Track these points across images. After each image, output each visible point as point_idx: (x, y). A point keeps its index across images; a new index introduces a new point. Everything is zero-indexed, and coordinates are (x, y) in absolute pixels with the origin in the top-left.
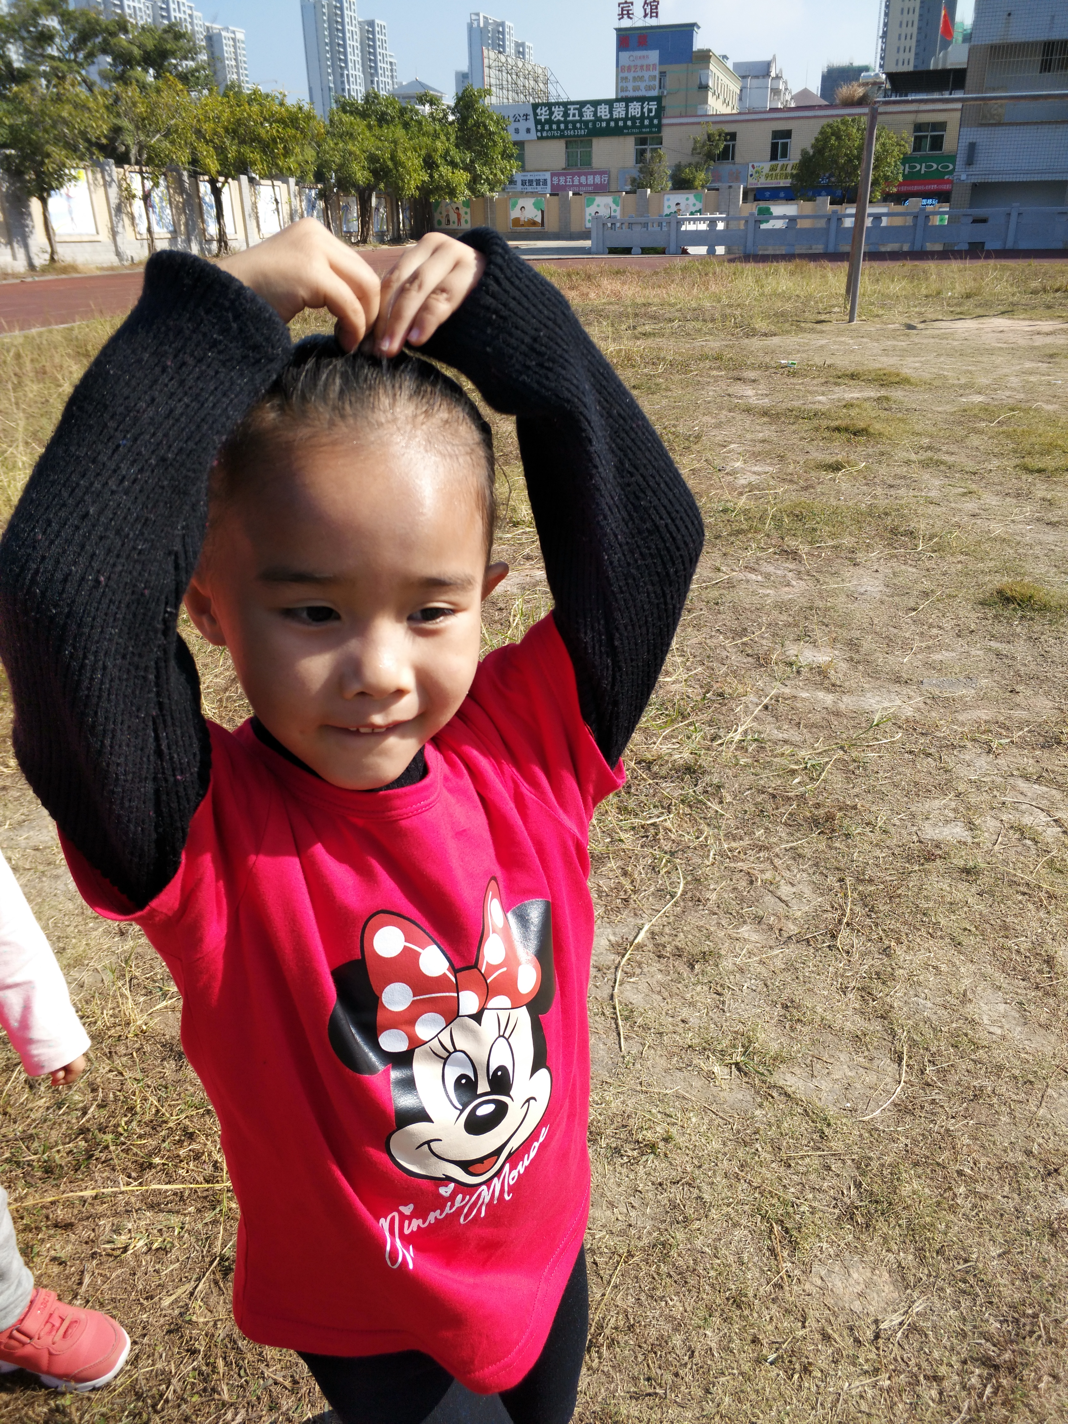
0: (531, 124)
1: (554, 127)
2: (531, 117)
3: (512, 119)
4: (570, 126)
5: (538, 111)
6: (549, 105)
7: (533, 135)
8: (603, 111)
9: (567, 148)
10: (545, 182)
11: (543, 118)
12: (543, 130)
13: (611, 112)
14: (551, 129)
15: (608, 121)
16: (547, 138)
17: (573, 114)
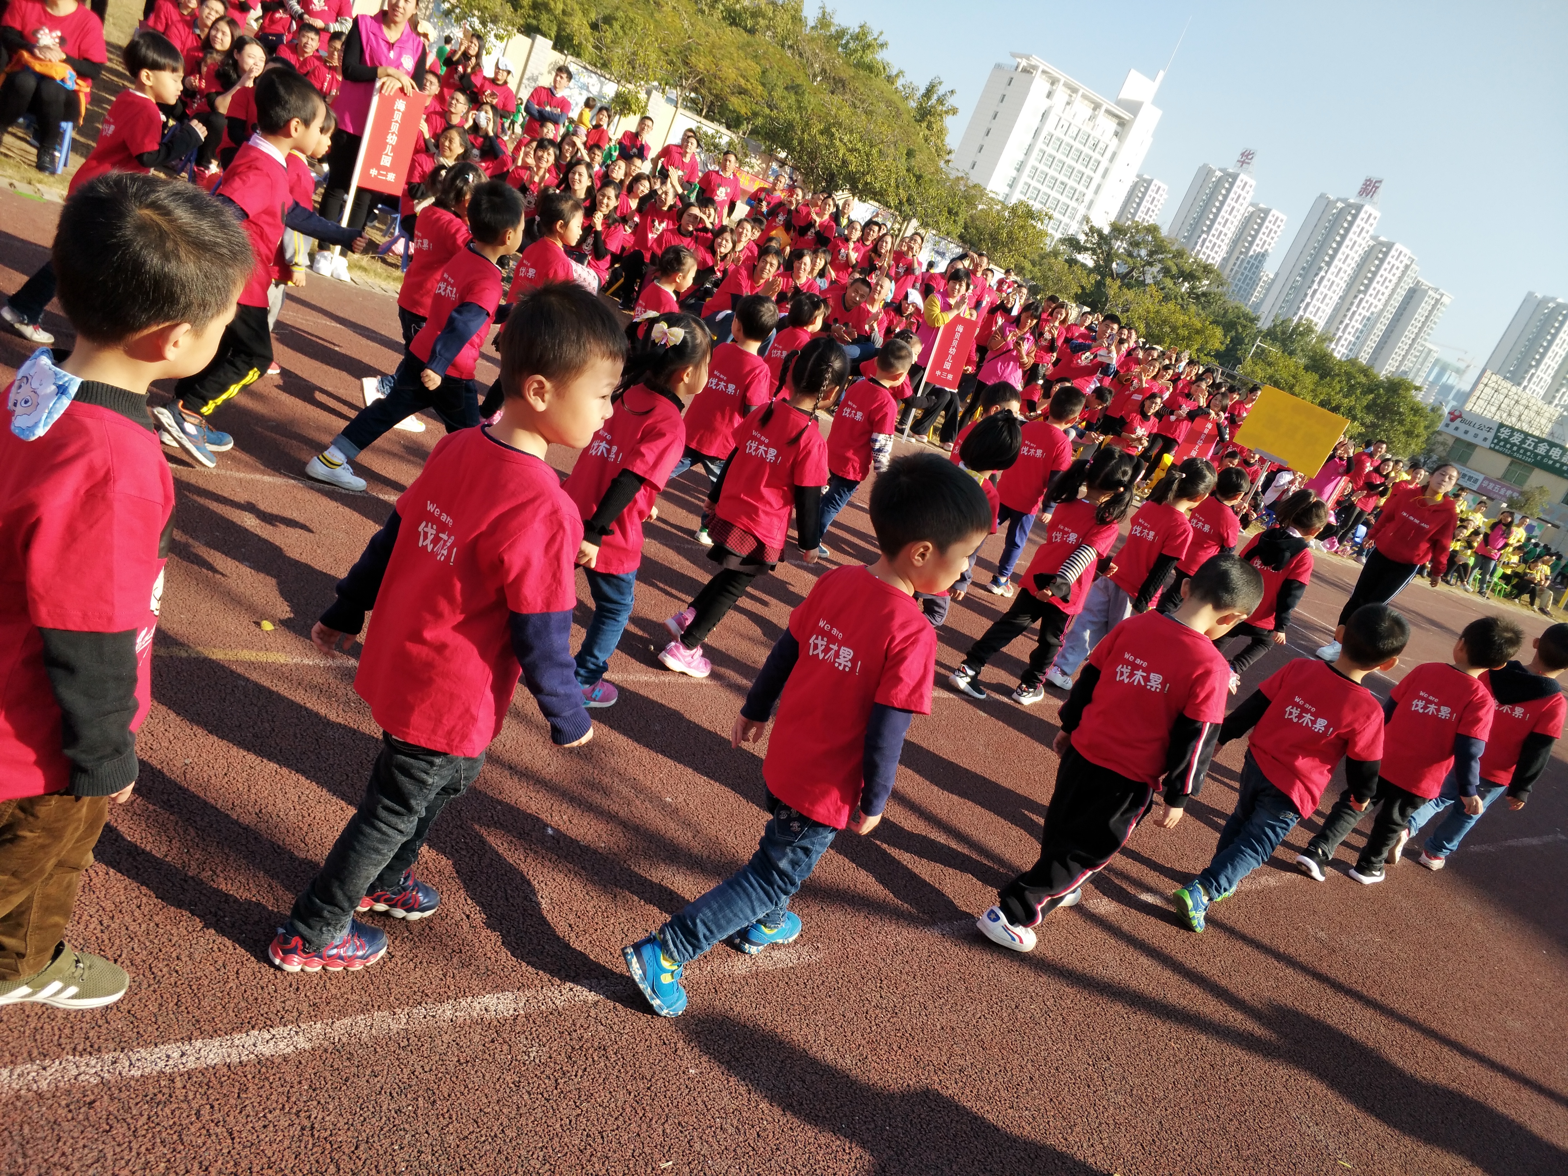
0: (1490, 436)
1: (1508, 446)
2: (1493, 432)
3: (1477, 426)
4: (1522, 451)
5: (1502, 430)
6: (1513, 430)
7: (1487, 444)
8: (1555, 453)
9: (1510, 465)
10: (1476, 481)
11: (1502, 436)
12: (1496, 444)
13: (1562, 456)
14: (1504, 446)
15: (1555, 462)
16: (1498, 451)
17: (1529, 444)
